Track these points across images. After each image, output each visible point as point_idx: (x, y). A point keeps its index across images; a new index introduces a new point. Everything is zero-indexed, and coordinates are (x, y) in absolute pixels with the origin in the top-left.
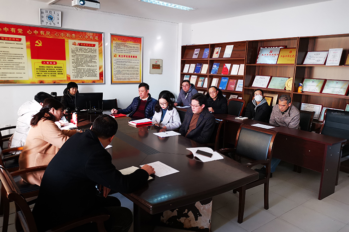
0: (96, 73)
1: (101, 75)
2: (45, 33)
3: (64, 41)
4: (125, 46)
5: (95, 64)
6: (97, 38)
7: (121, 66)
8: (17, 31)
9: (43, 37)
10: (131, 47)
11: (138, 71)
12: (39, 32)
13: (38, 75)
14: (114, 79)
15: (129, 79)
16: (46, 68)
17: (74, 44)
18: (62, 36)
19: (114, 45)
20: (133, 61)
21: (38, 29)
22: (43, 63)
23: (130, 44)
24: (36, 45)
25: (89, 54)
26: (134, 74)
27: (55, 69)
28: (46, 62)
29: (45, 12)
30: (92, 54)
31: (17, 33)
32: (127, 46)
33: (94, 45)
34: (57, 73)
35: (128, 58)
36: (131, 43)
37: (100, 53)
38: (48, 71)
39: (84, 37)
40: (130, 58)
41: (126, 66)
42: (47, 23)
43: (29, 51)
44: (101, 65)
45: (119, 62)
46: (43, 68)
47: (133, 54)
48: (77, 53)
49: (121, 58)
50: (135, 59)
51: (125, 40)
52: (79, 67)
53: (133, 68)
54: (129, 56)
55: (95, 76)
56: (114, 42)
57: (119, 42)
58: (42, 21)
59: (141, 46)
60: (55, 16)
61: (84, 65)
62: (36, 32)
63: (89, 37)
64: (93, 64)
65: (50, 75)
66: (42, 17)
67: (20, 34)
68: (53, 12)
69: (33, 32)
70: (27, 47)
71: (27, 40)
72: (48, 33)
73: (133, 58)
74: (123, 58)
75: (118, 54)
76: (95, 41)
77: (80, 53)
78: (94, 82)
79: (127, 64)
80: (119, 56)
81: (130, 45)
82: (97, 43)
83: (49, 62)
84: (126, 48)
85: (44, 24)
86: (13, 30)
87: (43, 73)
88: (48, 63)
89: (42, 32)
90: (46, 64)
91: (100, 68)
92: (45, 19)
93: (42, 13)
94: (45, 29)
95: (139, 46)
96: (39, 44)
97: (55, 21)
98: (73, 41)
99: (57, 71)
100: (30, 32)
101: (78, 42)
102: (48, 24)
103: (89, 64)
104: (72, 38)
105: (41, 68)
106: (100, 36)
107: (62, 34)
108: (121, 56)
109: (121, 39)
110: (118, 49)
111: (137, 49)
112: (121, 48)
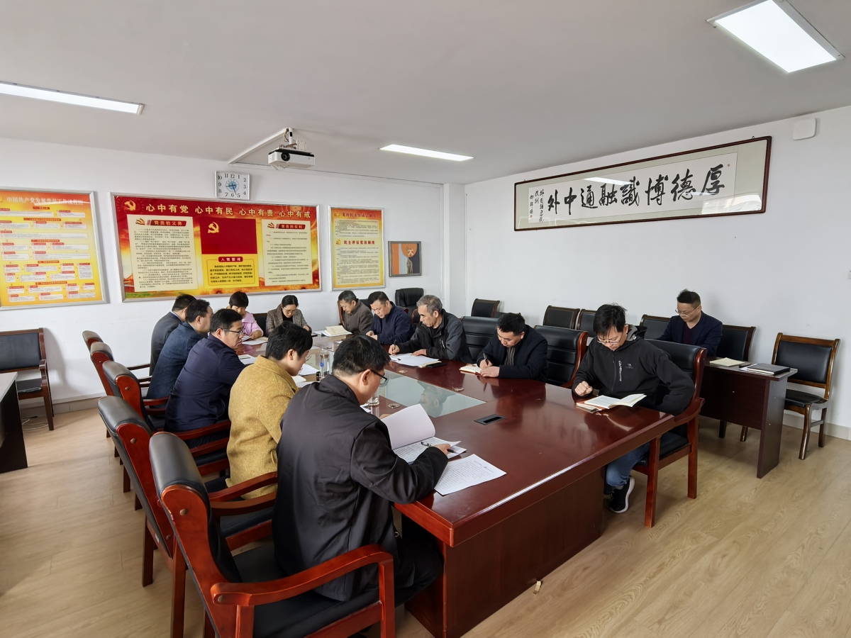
1: (316, 276)
2: (224, 210)
3: (253, 222)
4: (355, 225)
6: (307, 214)
7: (348, 259)
8: (179, 210)
9: (220, 217)
10: (364, 227)
11: (377, 266)
12: (215, 210)
13: (213, 280)
14: (338, 281)
15: (362, 280)
16: (225, 269)
17: (271, 226)
18: (251, 214)
19: (336, 224)
20: (367, 250)
21: (214, 205)
22: (220, 259)
23: (363, 221)
24: (209, 231)
26: (370, 271)
27: (240, 268)
28: (225, 258)
29: (223, 175)
31: (179, 213)
32: (358, 226)
33: (303, 227)
34: (243, 275)
35: (360, 245)
36: (365, 219)
37: (314, 238)
38: (228, 272)
39: (287, 213)
40: (364, 245)
41: (357, 259)
42: (227, 196)
43: (199, 241)
44: (314, 258)
45: (345, 252)
46: (221, 268)
47: (367, 238)
49: (348, 246)
50: (371, 245)
51: (354, 214)
53: (368, 261)
54: (362, 242)
56: (337, 220)
57: (345, 219)
58: (219, 191)
59: (380, 224)
60: (239, 182)
62: (209, 210)
63: (295, 213)
65: (232, 279)
66: (219, 184)
67: (184, 215)
68: (236, 176)
69: (204, 210)
70: (195, 235)
71: (195, 223)
72: (229, 210)
73: (368, 245)
74: (352, 246)
75: (343, 239)
76: (306, 219)
78: (304, 288)
79: (358, 255)
80: (345, 242)
81: (363, 224)
82: (307, 223)
83: (231, 258)
84: (355, 228)
85: (223, 195)
86: (173, 208)
87: (221, 276)
88: (228, 259)
89: (219, 210)
90: (226, 261)
91: (314, 263)
92: (224, 189)
93: (219, 177)
94: (224, 205)
95: (377, 224)
97: (240, 190)
98: (269, 221)
99: (243, 272)
100: (200, 211)
101: (276, 222)
102: (229, 196)
104: (266, 217)
105: (218, 270)
106: (312, 210)
107: (252, 211)
108: (348, 243)
109: (348, 215)
110: (342, 231)
111: (374, 229)
112: (348, 228)
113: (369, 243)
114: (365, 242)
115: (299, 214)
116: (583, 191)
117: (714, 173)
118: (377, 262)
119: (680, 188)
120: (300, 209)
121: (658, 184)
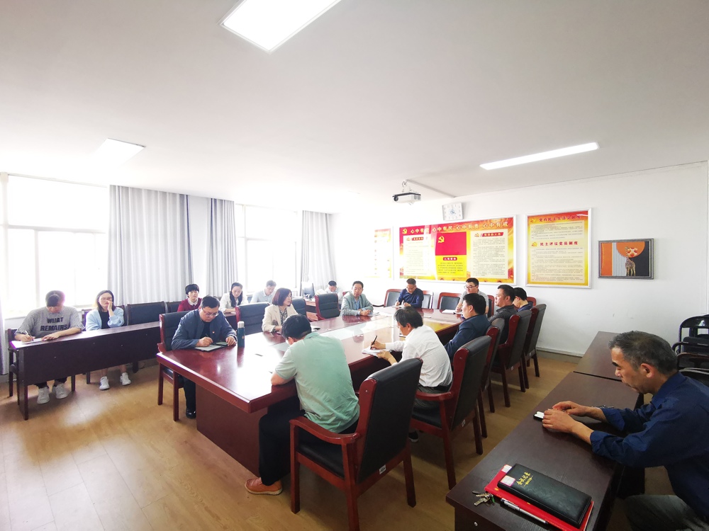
0: (503, 269)
1: (511, 272)
2: (447, 228)
3: (465, 234)
4: (552, 228)
5: (502, 258)
6: (505, 224)
7: (544, 259)
9: (445, 232)
10: (566, 228)
12: (443, 229)
13: (439, 271)
14: (532, 278)
15: (560, 279)
16: (446, 265)
17: (477, 236)
18: (464, 228)
19: (531, 229)
20: (569, 251)
21: (441, 226)
22: (444, 259)
23: (563, 224)
24: (439, 242)
25: (495, 246)
26: (571, 271)
27: (455, 265)
28: (447, 258)
29: (446, 207)
30: (498, 245)
32: (557, 228)
33: (502, 234)
34: (457, 269)
35: (559, 246)
36: (565, 221)
37: (511, 242)
38: (448, 267)
39: (488, 225)
40: (564, 246)
41: (555, 259)
43: (434, 248)
44: (510, 258)
45: (541, 253)
46: (444, 264)
47: (568, 239)
48: (480, 246)
49: (544, 247)
50: (573, 245)
51: (553, 219)
52: (481, 263)
53: (568, 261)
54: (561, 243)
55: (502, 273)
56: (532, 225)
57: (543, 223)
58: (445, 217)
59: (586, 225)
60: (456, 209)
61: (487, 260)
63: (495, 224)
64: (499, 258)
65: (450, 272)
66: (444, 213)
68: (454, 206)
69: (437, 229)
71: (432, 238)
72: (450, 227)
73: (569, 246)
74: (549, 246)
75: (539, 242)
76: (504, 227)
77: (484, 246)
79: (556, 255)
80: (542, 244)
81: (562, 226)
82: (505, 231)
83: (450, 258)
84: (554, 231)
85: (447, 219)
86: (422, 230)
87: (444, 269)
89: (445, 228)
90: (447, 260)
91: (510, 263)
92: (447, 215)
93: (443, 209)
94: (447, 225)
95: (582, 225)
96: (442, 240)
97: (457, 215)
98: (475, 232)
99: (457, 267)
100: (435, 230)
101: (481, 232)
102: (451, 219)
103: (494, 258)
104: (475, 229)
105: (442, 265)
106: (510, 221)
107: (464, 226)
108: (544, 244)
109: (545, 219)
110: (538, 235)
111: (578, 229)
112: (545, 231)
113: (571, 243)
114: (566, 243)
115: (498, 224)
118: (580, 262)
120: (499, 221)
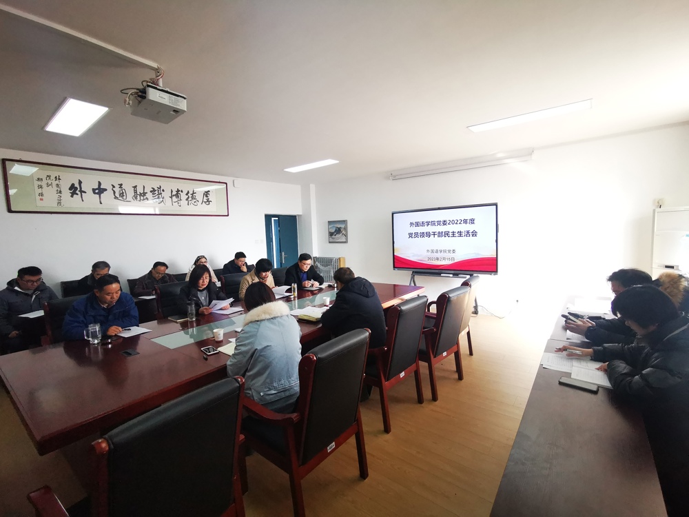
116: (114, 187)
117: (207, 194)
119: (190, 199)
121: (177, 194)
